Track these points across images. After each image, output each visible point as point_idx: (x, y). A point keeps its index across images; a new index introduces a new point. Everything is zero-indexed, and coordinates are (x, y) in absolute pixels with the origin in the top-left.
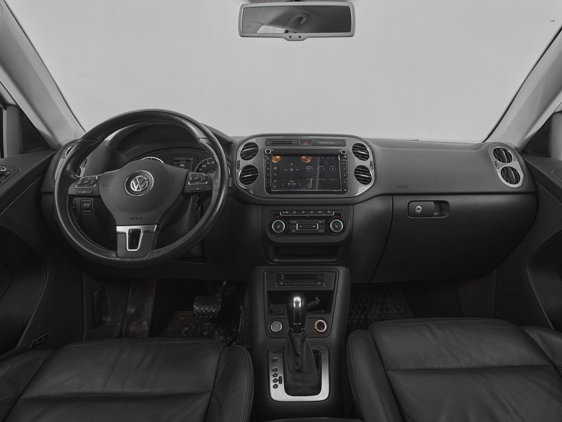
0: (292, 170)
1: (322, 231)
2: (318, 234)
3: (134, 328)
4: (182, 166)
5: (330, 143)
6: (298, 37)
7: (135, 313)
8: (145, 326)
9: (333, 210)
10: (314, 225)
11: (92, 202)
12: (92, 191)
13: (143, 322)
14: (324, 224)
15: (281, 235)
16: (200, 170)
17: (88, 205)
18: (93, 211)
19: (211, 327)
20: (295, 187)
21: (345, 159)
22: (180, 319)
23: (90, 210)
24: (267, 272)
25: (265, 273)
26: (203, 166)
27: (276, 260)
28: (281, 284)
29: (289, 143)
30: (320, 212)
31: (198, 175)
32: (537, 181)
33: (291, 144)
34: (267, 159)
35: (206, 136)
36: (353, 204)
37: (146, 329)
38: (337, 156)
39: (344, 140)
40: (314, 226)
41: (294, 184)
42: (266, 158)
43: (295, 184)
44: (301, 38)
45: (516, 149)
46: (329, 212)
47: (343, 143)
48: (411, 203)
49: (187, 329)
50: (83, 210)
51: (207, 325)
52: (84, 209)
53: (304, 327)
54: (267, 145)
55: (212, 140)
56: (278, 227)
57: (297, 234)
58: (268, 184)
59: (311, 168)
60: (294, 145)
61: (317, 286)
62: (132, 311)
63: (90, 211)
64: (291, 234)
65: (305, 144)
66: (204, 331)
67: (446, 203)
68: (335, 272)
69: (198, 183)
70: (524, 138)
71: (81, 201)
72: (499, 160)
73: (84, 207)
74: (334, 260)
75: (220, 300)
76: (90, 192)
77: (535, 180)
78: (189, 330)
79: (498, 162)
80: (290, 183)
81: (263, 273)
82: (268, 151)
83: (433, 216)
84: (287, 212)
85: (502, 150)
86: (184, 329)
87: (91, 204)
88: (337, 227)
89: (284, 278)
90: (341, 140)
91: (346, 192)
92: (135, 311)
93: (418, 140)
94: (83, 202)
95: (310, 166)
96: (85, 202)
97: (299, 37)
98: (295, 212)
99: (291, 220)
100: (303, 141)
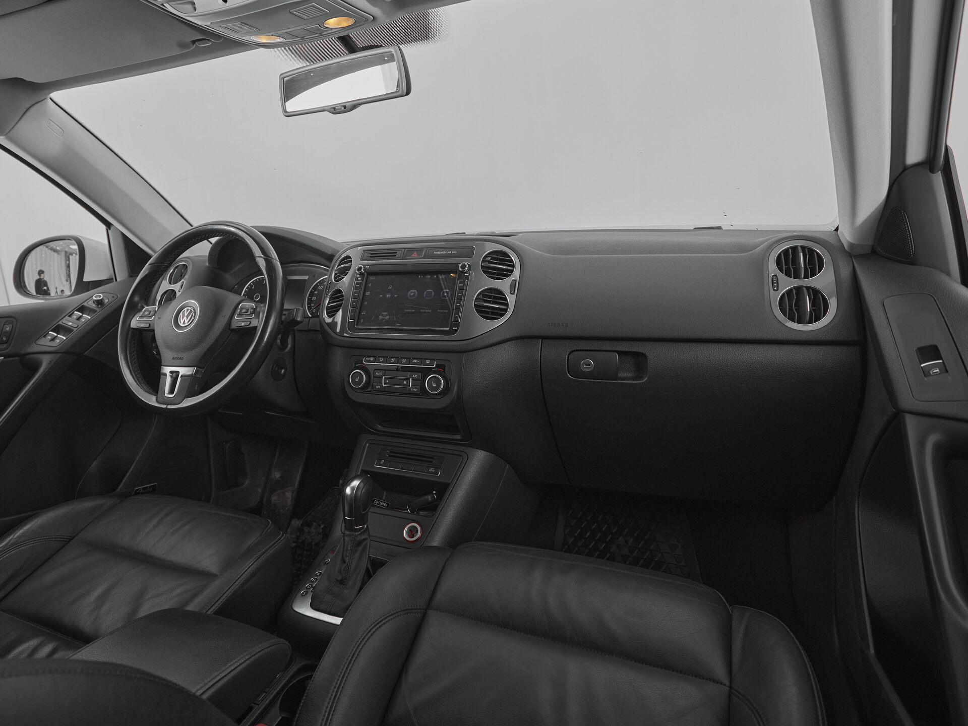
0: (388, 296)
1: (415, 390)
2: (410, 394)
3: (276, 498)
5: (450, 252)
7: (280, 479)
8: (289, 498)
9: (435, 360)
10: (405, 380)
12: (150, 325)
13: (286, 493)
14: (420, 380)
15: (362, 392)
16: (315, 292)
20: (388, 323)
21: (467, 277)
24: (370, 443)
25: (367, 445)
26: (319, 288)
27: (380, 427)
28: (381, 463)
29: (391, 254)
30: (415, 361)
31: (247, 306)
33: (395, 256)
34: (360, 280)
35: (263, 254)
36: (466, 352)
37: (289, 502)
39: (472, 247)
40: (405, 382)
42: (357, 279)
43: (388, 317)
44: (346, 108)
46: (428, 362)
47: (470, 252)
48: (574, 354)
53: (364, 524)
54: (363, 259)
55: (268, 259)
56: (357, 380)
57: (383, 391)
58: (351, 318)
59: (415, 293)
60: (398, 258)
61: (428, 473)
62: (277, 476)
64: (374, 389)
65: (413, 256)
67: (642, 355)
68: (461, 456)
74: (458, 437)
76: (147, 325)
79: (782, 277)
80: (382, 315)
81: (365, 445)
82: (359, 269)
83: (617, 378)
84: (372, 359)
88: (434, 385)
89: (389, 456)
90: (467, 247)
91: (456, 331)
92: (280, 477)
95: (414, 291)
97: (344, 108)
98: (381, 359)
99: (375, 371)
100: (411, 250)
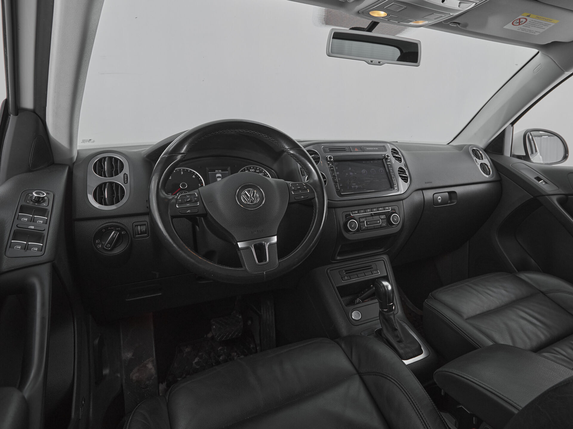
0: (351, 174)
1: (384, 225)
2: (381, 227)
3: (137, 374)
4: (219, 176)
5: (375, 149)
6: (370, 61)
7: (133, 357)
8: (151, 369)
9: (390, 206)
10: (378, 220)
11: (149, 224)
13: (147, 365)
14: (386, 219)
15: (354, 233)
17: (144, 228)
18: (149, 234)
19: (225, 350)
20: (358, 189)
21: (389, 162)
22: (185, 352)
23: (146, 233)
24: (330, 271)
25: (328, 272)
27: (338, 258)
28: (346, 279)
29: (343, 149)
30: (381, 209)
31: (297, 185)
32: (500, 172)
33: (345, 150)
34: (331, 165)
36: (402, 200)
37: (153, 371)
38: (382, 159)
39: (384, 146)
40: (378, 222)
41: (357, 186)
42: (329, 164)
44: (380, 63)
45: (482, 149)
46: (387, 208)
47: (384, 149)
48: (435, 195)
49: (198, 360)
50: (136, 235)
51: (220, 349)
52: (138, 233)
54: (326, 153)
56: (353, 226)
57: (367, 229)
58: (337, 189)
61: (374, 274)
62: (129, 356)
63: (146, 235)
64: (362, 230)
65: (355, 150)
66: (219, 356)
67: (454, 192)
68: (383, 260)
69: (301, 192)
70: (488, 141)
71: (133, 225)
72: (477, 158)
73: (138, 231)
74: (382, 250)
75: (240, 317)
77: (499, 172)
78: (200, 360)
79: (477, 160)
80: (353, 185)
82: (330, 158)
84: (356, 212)
85: (477, 150)
86: (194, 360)
87: (147, 228)
88: (395, 220)
89: (346, 273)
90: (382, 145)
92: (133, 356)
93: (397, 142)
94: (135, 226)
95: (364, 170)
96: (138, 226)
98: (362, 211)
99: (360, 219)
100: (354, 147)
